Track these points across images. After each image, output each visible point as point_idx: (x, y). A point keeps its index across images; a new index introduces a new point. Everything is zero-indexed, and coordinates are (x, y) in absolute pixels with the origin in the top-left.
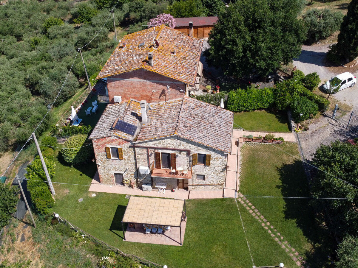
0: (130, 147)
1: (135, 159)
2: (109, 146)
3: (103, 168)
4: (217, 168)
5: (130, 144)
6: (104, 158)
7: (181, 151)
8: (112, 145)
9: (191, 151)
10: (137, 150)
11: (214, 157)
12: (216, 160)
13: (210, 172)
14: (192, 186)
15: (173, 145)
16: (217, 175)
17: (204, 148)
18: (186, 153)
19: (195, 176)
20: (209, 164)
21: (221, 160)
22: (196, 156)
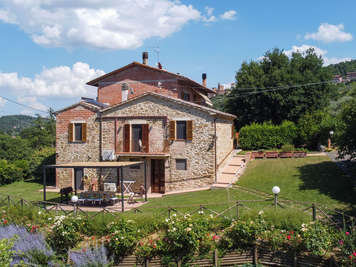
0: (97, 119)
1: (100, 140)
2: (73, 122)
3: (62, 159)
4: (202, 145)
5: (96, 116)
6: (65, 141)
7: (155, 119)
8: (76, 120)
9: (169, 117)
10: (104, 124)
11: (197, 125)
12: (200, 130)
13: (193, 153)
14: (170, 182)
15: (146, 111)
16: (203, 158)
17: (184, 111)
18: (161, 122)
19: (174, 162)
20: (191, 137)
21: (207, 128)
22: (174, 126)
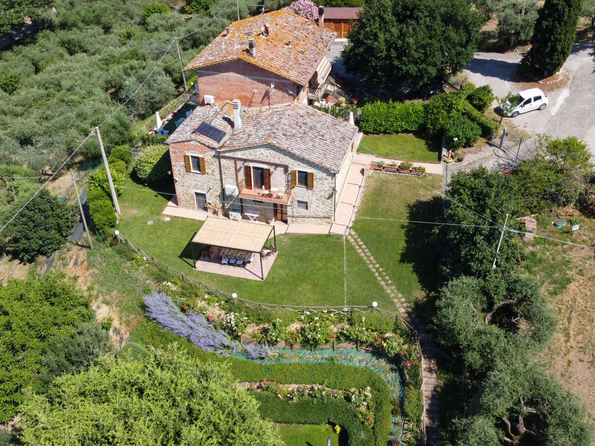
0: (214, 156)
1: (221, 174)
2: (189, 154)
3: (181, 184)
4: (322, 193)
5: (213, 153)
6: (183, 170)
7: (277, 166)
8: (192, 153)
9: (290, 166)
10: (223, 161)
11: (318, 177)
12: (321, 181)
13: (314, 198)
14: (293, 217)
15: (267, 157)
16: (323, 203)
17: (305, 164)
18: (282, 169)
19: (296, 203)
20: (312, 186)
21: (327, 181)
22: (296, 175)
